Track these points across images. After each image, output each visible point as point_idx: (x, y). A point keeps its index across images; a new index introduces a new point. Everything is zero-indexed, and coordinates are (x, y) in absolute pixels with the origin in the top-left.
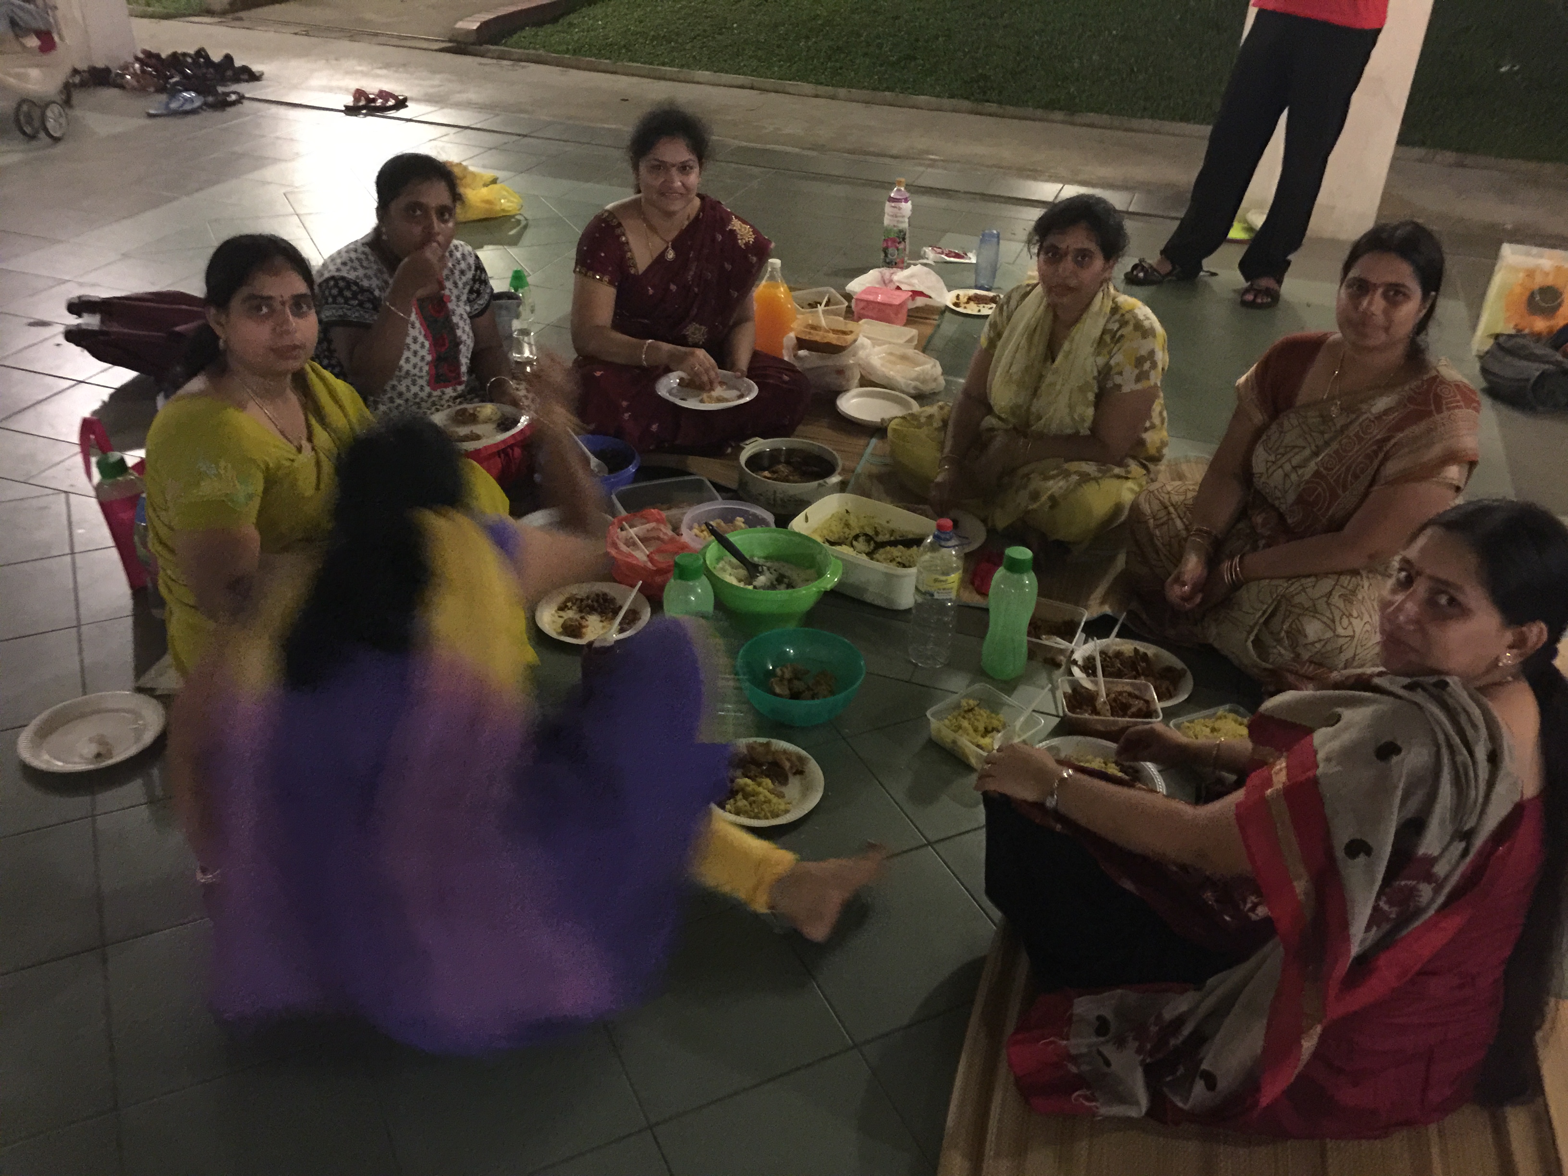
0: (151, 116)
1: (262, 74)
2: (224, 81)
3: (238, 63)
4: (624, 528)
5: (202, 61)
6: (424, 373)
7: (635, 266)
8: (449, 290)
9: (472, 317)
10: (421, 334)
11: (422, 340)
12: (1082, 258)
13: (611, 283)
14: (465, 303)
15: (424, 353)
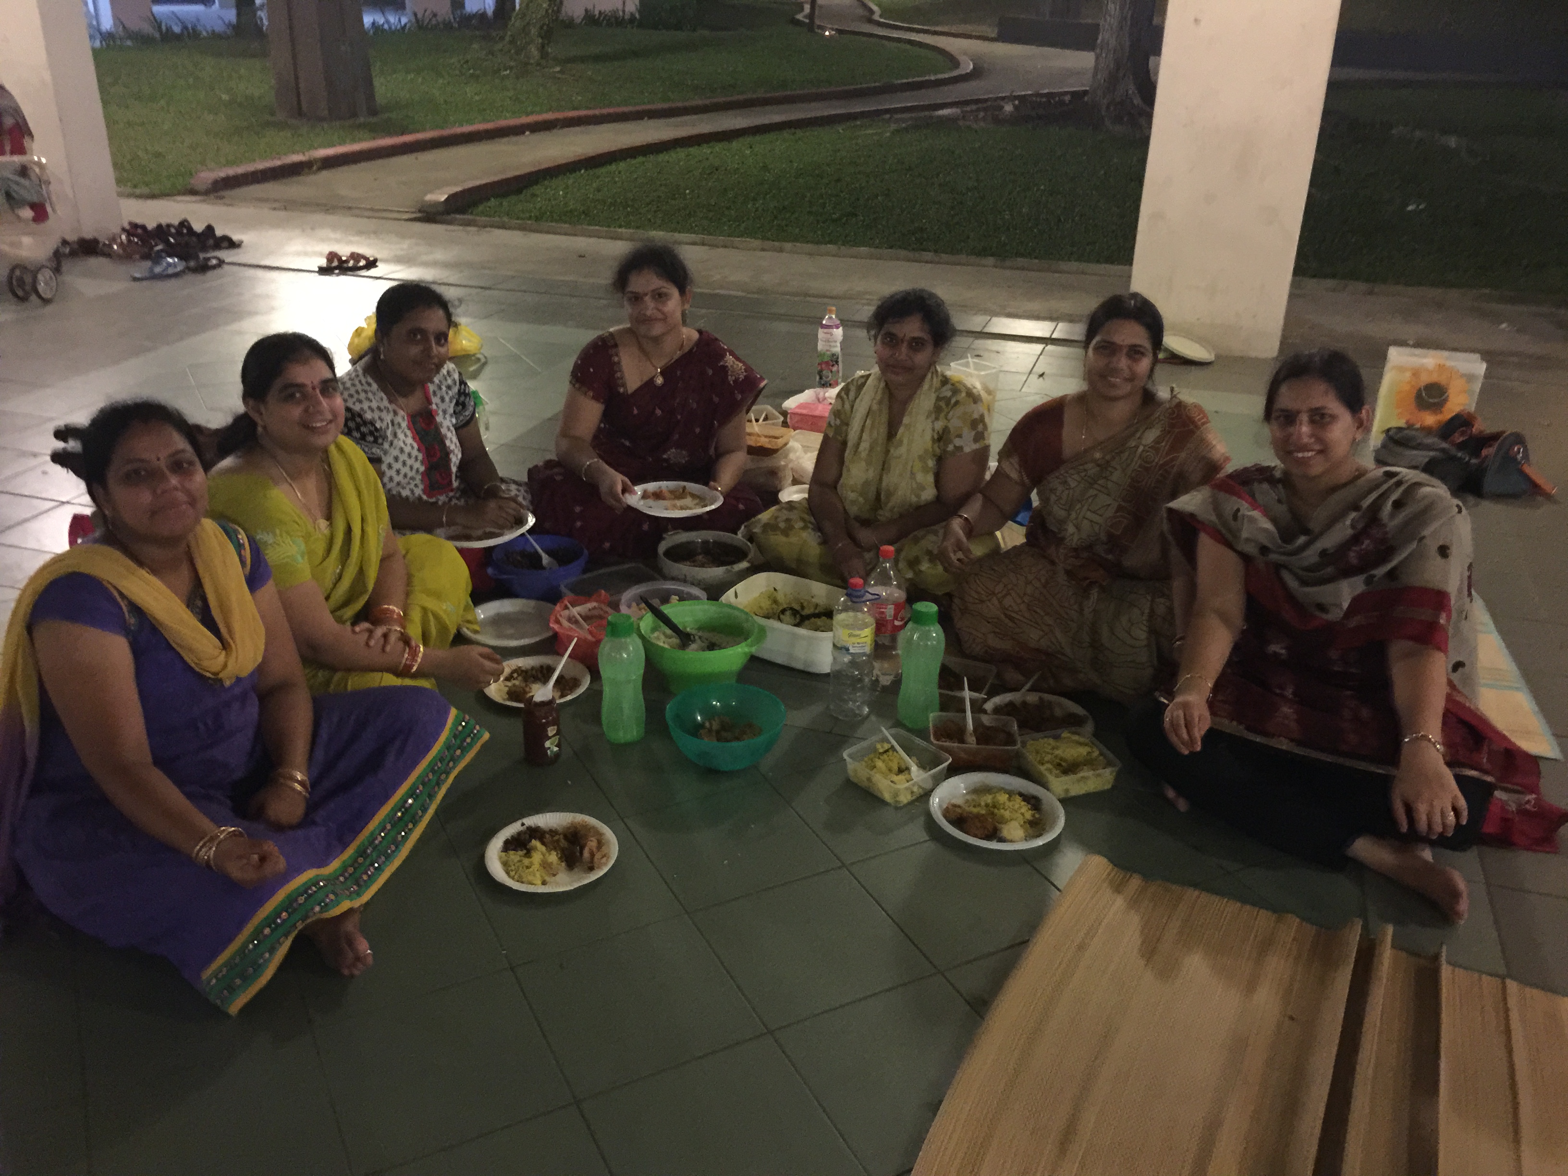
0: (135, 279)
1: (241, 242)
2: (205, 249)
3: (219, 232)
4: (566, 608)
5: (185, 231)
6: (418, 481)
7: (624, 385)
8: (436, 404)
9: (458, 428)
10: (413, 447)
11: (415, 453)
12: (916, 344)
13: (596, 398)
14: (451, 416)
15: (417, 465)
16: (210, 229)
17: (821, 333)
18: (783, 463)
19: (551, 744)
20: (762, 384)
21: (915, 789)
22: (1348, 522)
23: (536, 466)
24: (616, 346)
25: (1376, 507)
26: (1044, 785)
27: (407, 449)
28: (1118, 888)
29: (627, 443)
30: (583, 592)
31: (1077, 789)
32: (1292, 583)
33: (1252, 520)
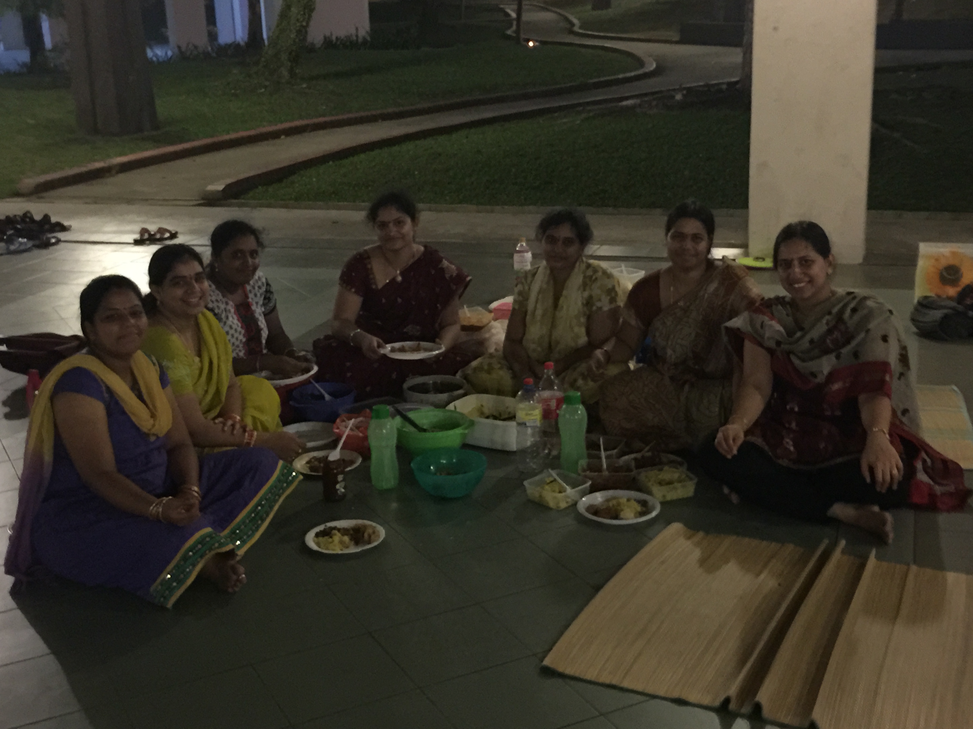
1: (70, 226)
2: (45, 231)
3: (54, 220)
4: (344, 421)
5: (28, 220)
6: (241, 348)
7: (376, 284)
8: (252, 299)
9: (265, 315)
10: (238, 326)
11: (239, 329)
12: (568, 242)
13: (357, 292)
14: (261, 306)
15: (241, 337)
16: (46, 218)
17: (516, 257)
18: (487, 335)
19: (340, 487)
20: (469, 278)
21: (569, 500)
22: (824, 321)
23: (319, 339)
24: (369, 258)
25: (841, 312)
26: (649, 493)
27: (234, 326)
28: (689, 538)
29: (379, 323)
30: (353, 412)
31: (672, 496)
32: (796, 362)
33: (771, 326)
